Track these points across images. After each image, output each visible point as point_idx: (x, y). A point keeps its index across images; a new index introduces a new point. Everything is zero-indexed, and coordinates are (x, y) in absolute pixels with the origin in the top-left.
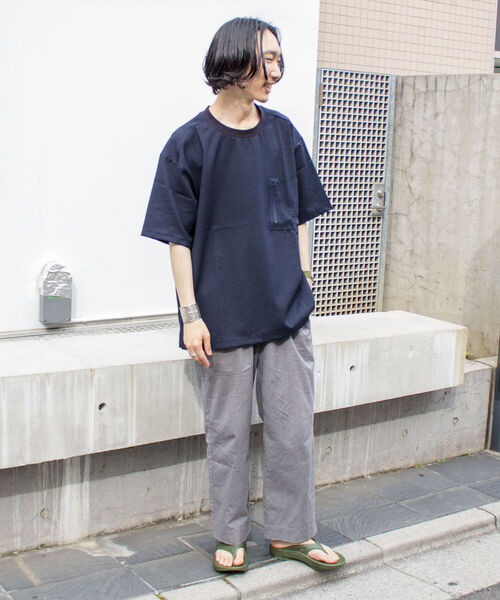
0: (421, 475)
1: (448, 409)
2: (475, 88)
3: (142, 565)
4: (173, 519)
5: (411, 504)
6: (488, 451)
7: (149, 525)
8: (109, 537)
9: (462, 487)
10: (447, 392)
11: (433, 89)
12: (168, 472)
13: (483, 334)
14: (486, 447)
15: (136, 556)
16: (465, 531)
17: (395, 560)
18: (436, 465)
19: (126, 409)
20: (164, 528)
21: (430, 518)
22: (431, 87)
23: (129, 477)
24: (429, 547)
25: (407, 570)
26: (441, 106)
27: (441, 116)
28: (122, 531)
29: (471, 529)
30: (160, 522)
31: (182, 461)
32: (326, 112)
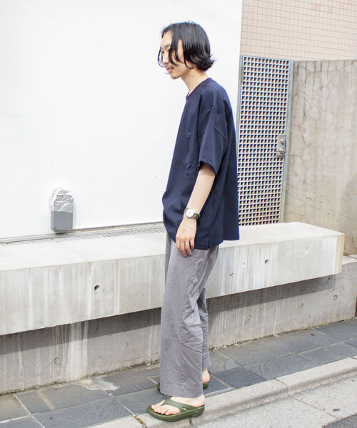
0: (312, 335)
1: (330, 290)
2: (348, 69)
3: (123, 396)
4: (144, 364)
5: (305, 355)
7: (128, 368)
8: (100, 377)
9: (340, 343)
10: (330, 278)
11: (320, 70)
12: (141, 332)
13: (353, 238)
14: (356, 316)
15: (120, 390)
16: (344, 374)
17: (296, 393)
18: (323, 328)
19: (113, 289)
20: (137, 370)
21: (320, 364)
22: (318, 68)
23: (114, 335)
24: (319, 385)
25: (305, 400)
26: (325, 82)
27: (324, 89)
28: (109, 373)
29: (348, 372)
30: (135, 366)
31: (150, 325)
32: (245, 85)
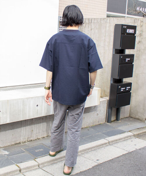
0: (88, 130)
1: (95, 112)
2: (102, 22)
3: (11, 156)
4: (20, 143)
5: (85, 138)
6: (106, 123)
7: (13, 145)
8: (2, 149)
9: (99, 133)
10: (95, 107)
11: (91, 22)
12: (18, 130)
13: (104, 90)
14: (106, 122)
15: (10, 154)
16: (101, 145)
17: (82, 154)
18: (92, 127)
19: (6, 113)
20: (17, 146)
21: (91, 142)
22: (90, 21)
23: (7, 132)
24: (91, 150)
25: (85, 156)
26: (93, 27)
27: (93, 30)
28: (5, 147)
29: (102, 145)
30: (16, 144)
31: (22, 127)
32: (61, 28)
